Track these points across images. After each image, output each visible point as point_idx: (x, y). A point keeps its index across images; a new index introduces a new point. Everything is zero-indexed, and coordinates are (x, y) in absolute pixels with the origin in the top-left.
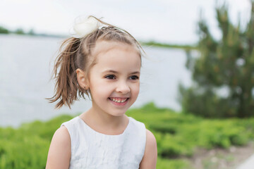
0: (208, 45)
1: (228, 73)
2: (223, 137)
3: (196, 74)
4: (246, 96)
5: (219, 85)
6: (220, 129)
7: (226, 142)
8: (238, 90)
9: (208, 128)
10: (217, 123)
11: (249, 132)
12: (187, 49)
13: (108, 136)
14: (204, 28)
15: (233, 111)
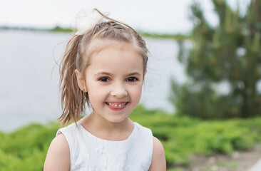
0: (203, 32)
1: (227, 65)
2: (224, 141)
3: (191, 68)
4: (249, 92)
5: (218, 79)
6: (220, 132)
7: (228, 147)
8: (241, 85)
9: (206, 131)
10: (217, 125)
11: (255, 134)
12: (179, 38)
13: (111, 142)
14: (197, 13)
15: (235, 110)
